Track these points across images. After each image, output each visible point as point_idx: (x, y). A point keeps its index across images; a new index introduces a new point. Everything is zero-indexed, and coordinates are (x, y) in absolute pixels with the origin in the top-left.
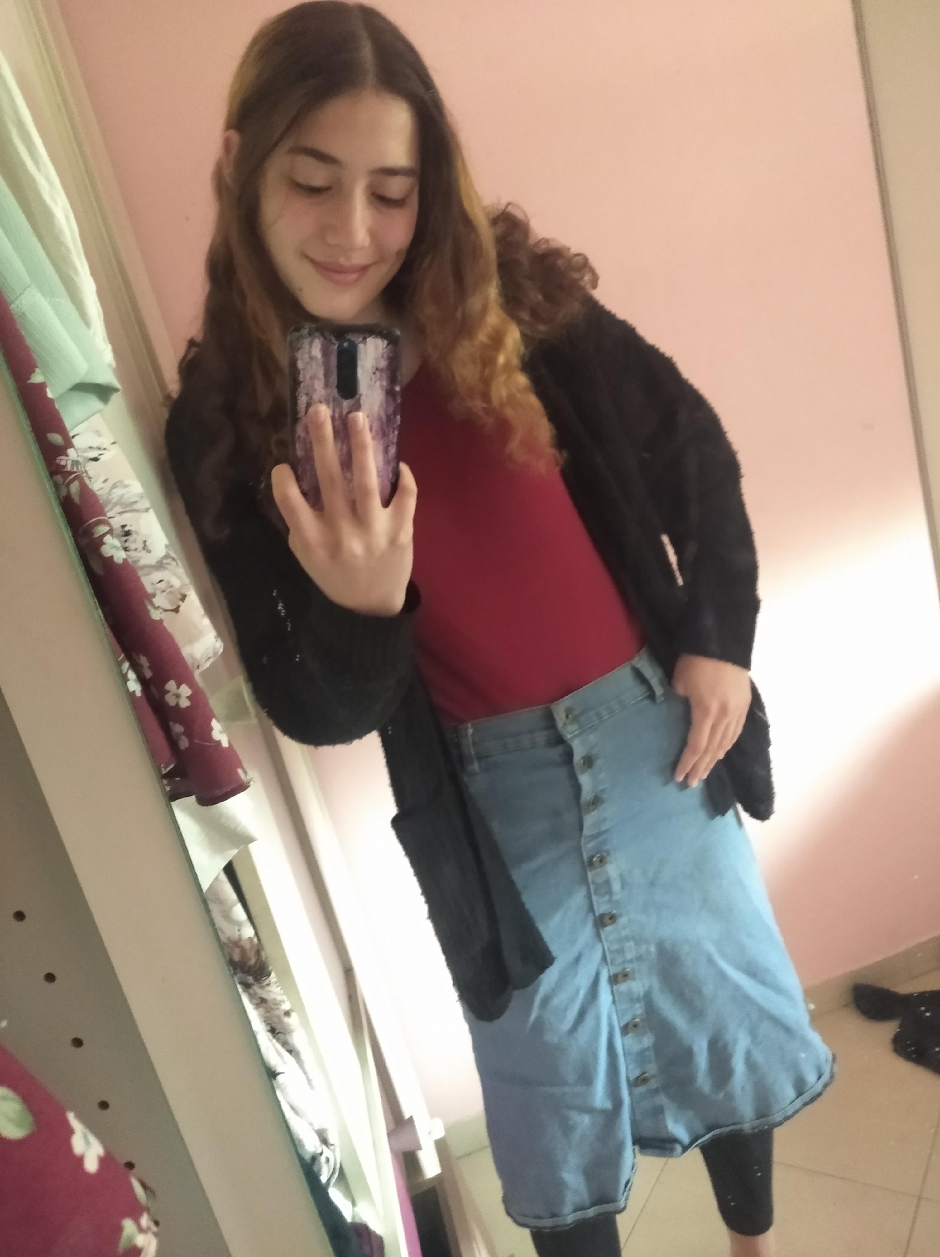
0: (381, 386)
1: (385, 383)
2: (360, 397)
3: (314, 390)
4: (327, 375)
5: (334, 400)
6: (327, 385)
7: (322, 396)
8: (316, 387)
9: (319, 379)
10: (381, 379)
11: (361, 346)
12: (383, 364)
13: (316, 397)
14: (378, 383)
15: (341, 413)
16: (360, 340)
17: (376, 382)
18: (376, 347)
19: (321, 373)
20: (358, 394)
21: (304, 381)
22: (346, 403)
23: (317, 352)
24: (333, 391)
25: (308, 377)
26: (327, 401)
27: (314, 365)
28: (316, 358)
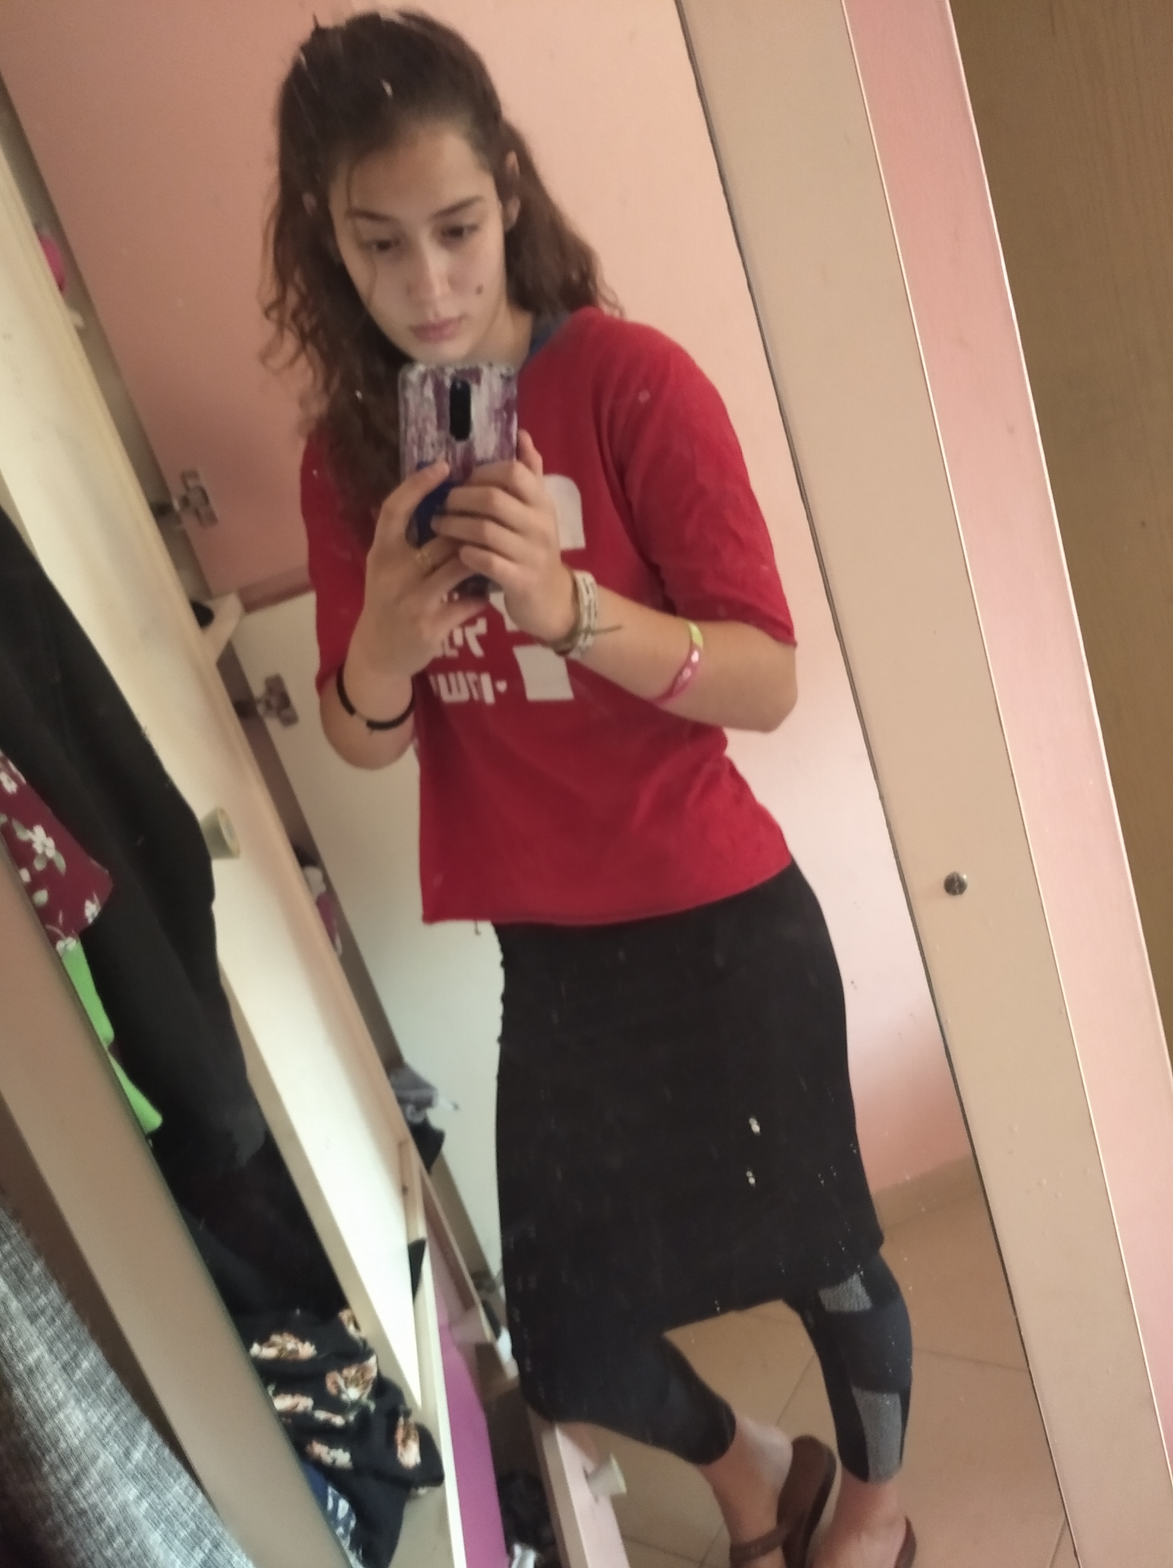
0: (496, 429)
1: (499, 425)
2: (473, 439)
4: (440, 417)
5: (448, 442)
6: (439, 427)
7: (434, 439)
8: (428, 429)
9: (431, 421)
10: (496, 421)
11: (474, 388)
12: (498, 404)
13: (428, 440)
14: (493, 425)
15: (454, 456)
16: (474, 380)
17: (490, 424)
18: (490, 387)
19: (433, 415)
20: (471, 436)
21: (416, 423)
22: (460, 446)
23: (429, 392)
24: (446, 433)
25: (420, 420)
26: (440, 445)
27: (426, 406)
28: (428, 399)
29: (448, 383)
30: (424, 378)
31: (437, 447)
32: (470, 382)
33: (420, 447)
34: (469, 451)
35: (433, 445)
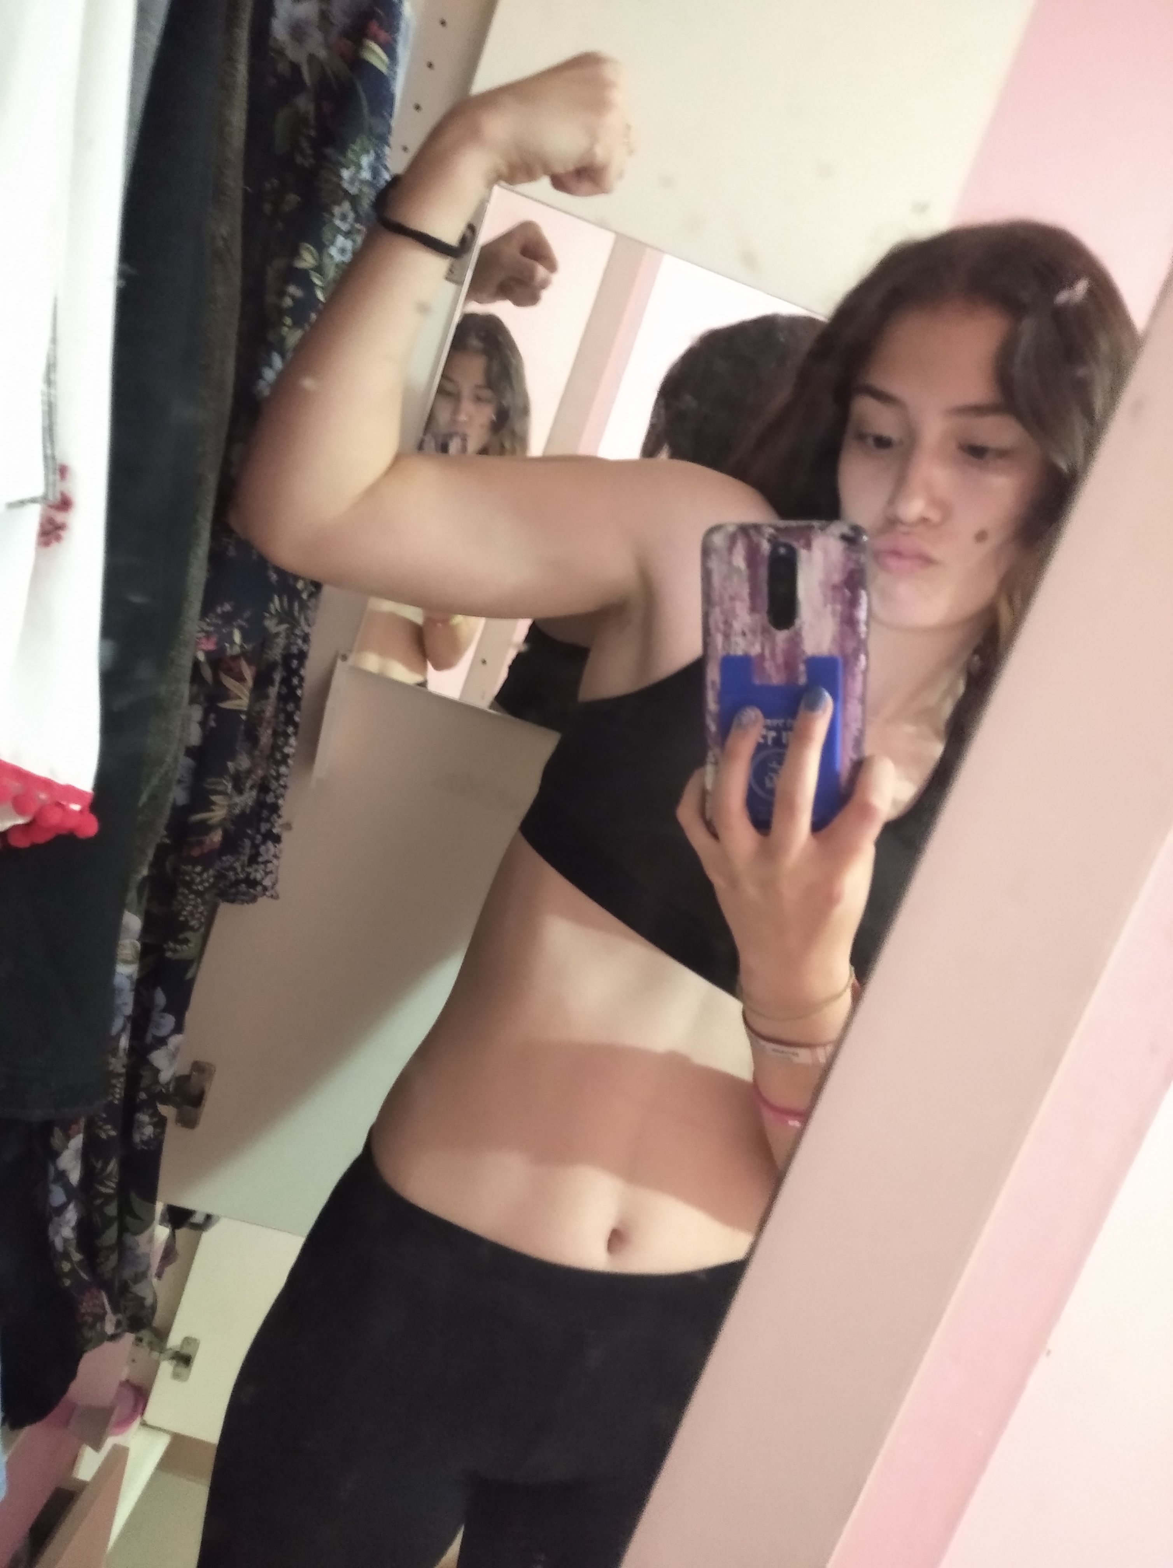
0: (834, 613)
1: (839, 607)
2: (800, 628)
3: (735, 616)
4: (753, 595)
5: (764, 631)
6: (753, 609)
7: (746, 625)
8: (738, 611)
9: (742, 600)
10: (834, 601)
11: (803, 553)
12: (837, 577)
13: (737, 626)
14: (829, 607)
15: (773, 651)
16: (802, 541)
17: (825, 605)
18: (826, 552)
19: (745, 591)
20: (798, 622)
21: (723, 602)
22: (781, 636)
23: (739, 560)
24: (762, 618)
25: (726, 597)
26: (754, 632)
27: (735, 579)
28: (738, 570)
29: (766, 547)
30: (732, 540)
31: (749, 636)
32: (795, 544)
33: (727, 636)
34: (795, 642)
35: (744, 634)
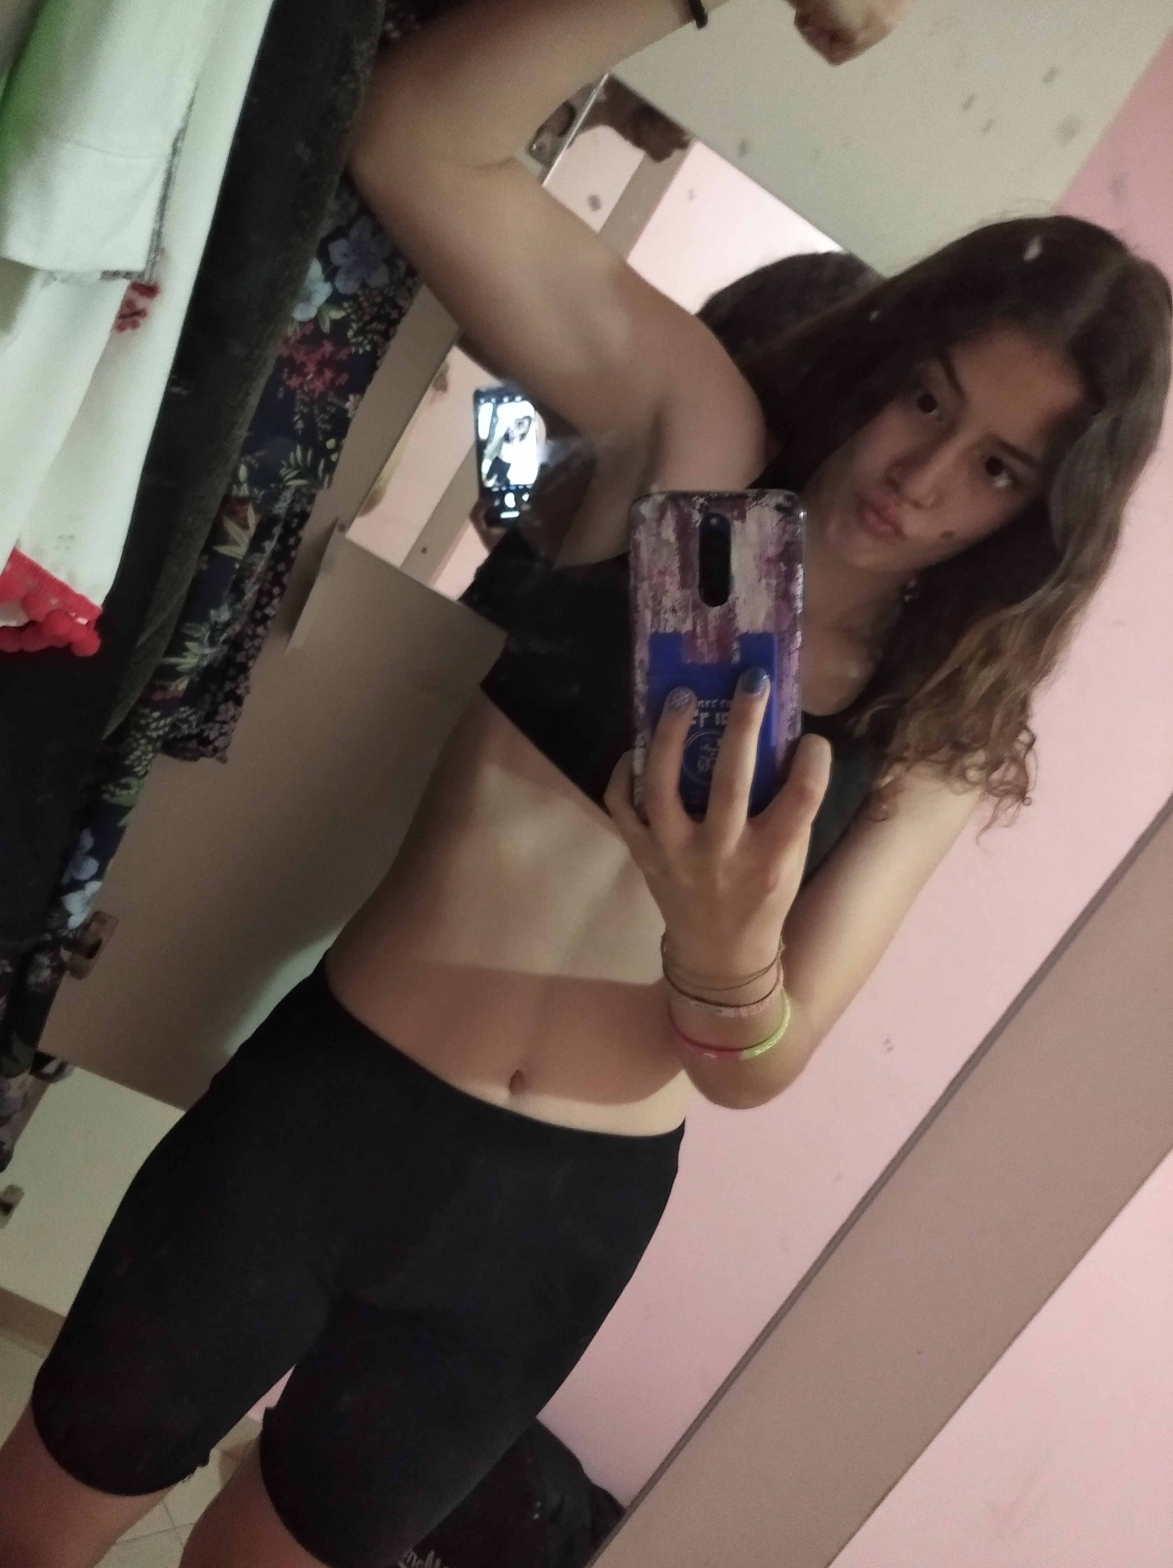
0: (769, 588)
1: (774, 582)
2: (734, 603)
3: (665, 592)
4: (684, 568)
5: (695, 607)
6: (683, 585)
7: (676, 601)
8: (667, 587)
9: (672, 575)
10: (768, 575)
11: (737, 525)
12: (772, 551)
13: (667, 602)
14: (764, 582)
15: (705, 627)
16: (735, 513)
17: (760, 580)
18: (761, 525)
19: (675, 566)
20: (731, 598)
21: (650, 578)
22: (714, 612)
23: (669, 532)
24: (694, 593)
25: (657, 573)
26: (685, 608)
27: (665, 553)
28: (667, 543)
29: (697, 518)
30: (661, 510)
31: (680, 612)
32: (728, 515)
33: (656, 613)
34: (729, 618)
35: (674, 610)
